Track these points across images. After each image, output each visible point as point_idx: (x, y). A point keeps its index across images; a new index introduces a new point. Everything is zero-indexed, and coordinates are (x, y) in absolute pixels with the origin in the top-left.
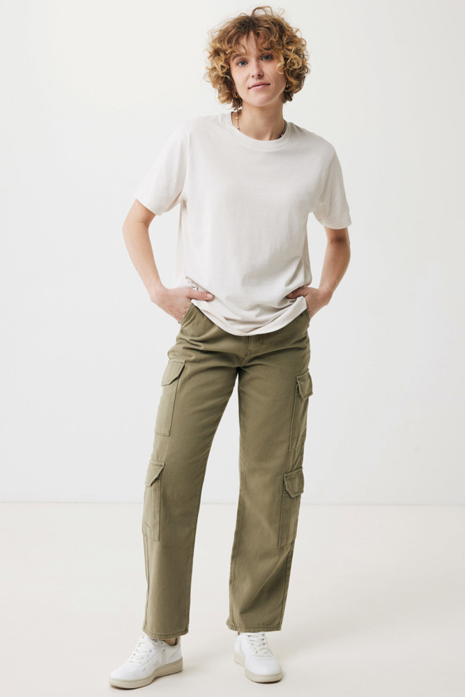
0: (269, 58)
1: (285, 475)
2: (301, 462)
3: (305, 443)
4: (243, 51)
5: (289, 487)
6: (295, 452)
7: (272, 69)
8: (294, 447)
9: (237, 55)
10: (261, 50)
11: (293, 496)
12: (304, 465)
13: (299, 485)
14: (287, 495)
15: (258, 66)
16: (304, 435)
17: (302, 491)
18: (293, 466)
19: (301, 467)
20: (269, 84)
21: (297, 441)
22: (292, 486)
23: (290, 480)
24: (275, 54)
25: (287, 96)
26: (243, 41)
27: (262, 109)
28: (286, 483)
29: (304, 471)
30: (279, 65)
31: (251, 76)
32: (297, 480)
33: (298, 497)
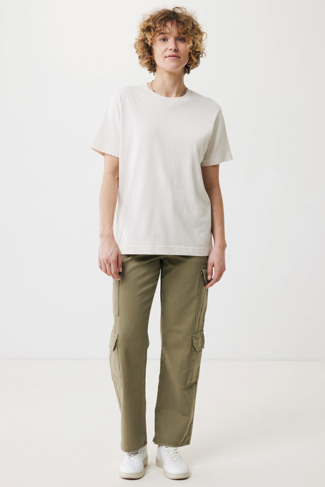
0: (183, 40)
1: (193, 336)
2: (202, 327)
3: (206, 314)
4: (168, 31)
5: (195, 344)
6: (199, 320)
7: (184, 47)
8: (199, 316)
9: (162, 33)
10: (180, 34)
11: (198, 350)
12: (204, 329)
13: (201, 343)
14: (194, 349)
15: (176, 44)
16: (206, 308)
17: (203, 347)
18: (198, 330)
19: (203, 330)
20: (180, 57)
21: (201, 311)
22: (197, 344)
23: (196, 339)
24: (187, 39)
25: (187, 69)
26: (169, 24)
27: (171, 73)
28: (194, 341)
29: (205, 333)
30: (189, 46)
31: (169, 49)
32: (200, 339)
33: (201, 351)
